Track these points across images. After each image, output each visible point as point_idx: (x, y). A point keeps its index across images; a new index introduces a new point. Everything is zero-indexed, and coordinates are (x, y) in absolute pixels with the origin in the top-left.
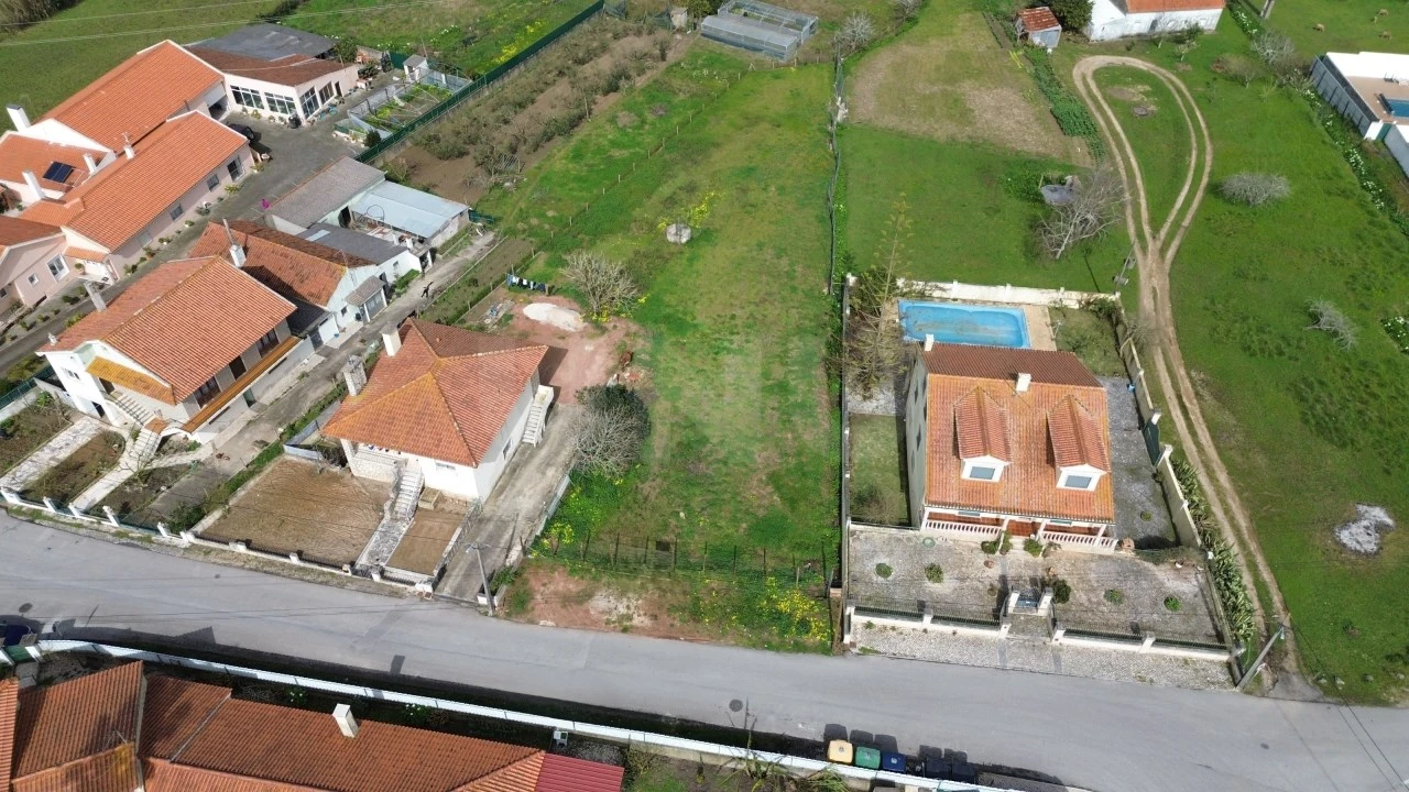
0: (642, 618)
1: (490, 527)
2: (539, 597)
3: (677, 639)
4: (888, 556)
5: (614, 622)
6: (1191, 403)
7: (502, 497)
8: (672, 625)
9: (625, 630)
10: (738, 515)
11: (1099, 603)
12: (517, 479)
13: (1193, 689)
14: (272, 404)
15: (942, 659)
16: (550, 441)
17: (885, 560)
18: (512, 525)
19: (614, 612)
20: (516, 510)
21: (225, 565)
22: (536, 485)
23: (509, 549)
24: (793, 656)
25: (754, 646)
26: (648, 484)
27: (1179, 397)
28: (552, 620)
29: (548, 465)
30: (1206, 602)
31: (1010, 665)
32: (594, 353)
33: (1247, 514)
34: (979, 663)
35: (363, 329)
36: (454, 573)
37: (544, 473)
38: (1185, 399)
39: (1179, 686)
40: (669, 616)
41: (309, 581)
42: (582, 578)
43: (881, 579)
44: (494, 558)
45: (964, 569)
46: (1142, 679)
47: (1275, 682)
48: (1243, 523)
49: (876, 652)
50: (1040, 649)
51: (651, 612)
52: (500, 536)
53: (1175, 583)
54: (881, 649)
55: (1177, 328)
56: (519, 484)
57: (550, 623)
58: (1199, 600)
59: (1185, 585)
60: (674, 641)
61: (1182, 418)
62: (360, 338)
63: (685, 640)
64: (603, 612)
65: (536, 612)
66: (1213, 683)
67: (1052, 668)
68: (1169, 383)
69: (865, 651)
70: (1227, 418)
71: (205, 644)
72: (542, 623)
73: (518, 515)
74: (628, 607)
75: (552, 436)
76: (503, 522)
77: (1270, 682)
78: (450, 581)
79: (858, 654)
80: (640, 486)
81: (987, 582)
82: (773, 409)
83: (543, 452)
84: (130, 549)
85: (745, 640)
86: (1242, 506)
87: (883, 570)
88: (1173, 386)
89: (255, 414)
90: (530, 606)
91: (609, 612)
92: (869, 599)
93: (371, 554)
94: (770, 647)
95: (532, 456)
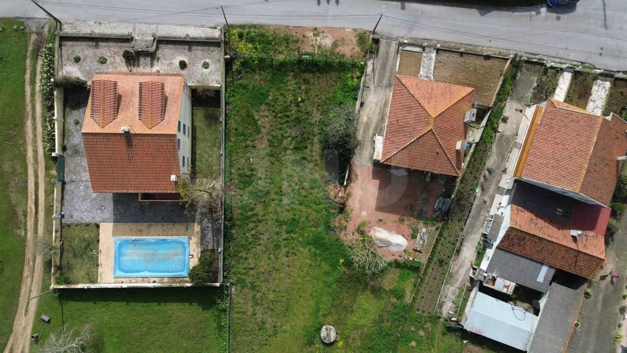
0: (309, 35)
1: (385, 82)
2: (355, 42)
3: (293, 27)
4: (203, 73)
5: (321, 32)
6: (31, 208)
7: (384, 101)
8: (296, 33)
9: (316, 29)
10: (273, 103)
11: (111, 57)
12: (380, 112)
13: (79, 20)
14: (512, 149)
15: (183, 27)
16: (370, 139)
17: (205, 70)
18: (376, 85)
19: (321, 37)
20: (376, 94)
21: (490, 47)
22: (370, 110)
23: (373, 70)
24: (245, 23)
25: (261, 26)
26: (318, 119)
27: (37, 212)
28: (347, 31)
29: (367, 123)
30: (62, 62)
31: (155, 26)
32: (361, 210)
33: (25, 129)
34: (167, 26)
35: (489, 212)
36: (393, 54)
37: (368, 118)
38: (34, 210)
39: (85, 21)
40: (298, 38)
41: (453, 42)
42: (338, 54)
43: (207, 61)
44: (379, 64)
45: (169, 69)
46: (100, 24)
47: (43, 28)
48: (29, 123)
49: (210, 28)
50: (140, 34)
51: (307, 38)
52: (379, 77)
53: (73, 70)
54: (208, 29)
55: (22, 274)
56: (378, 109)
57: (347, 30)
58: (64, 62)
59: (69, 70)
60: (295, 26)
61: (40, 196)
62: (488, 203)
63: (290, 27)
64: (326, 37)
65: (354, 35)
66: (70, 23)
67: (137, 25)
68: (39, 223)
69: (215, 28)
70: (14, 197)
71: (480, 9)
72: (350, 30)
73: (375, 91)
74: (316, 40)
75: (369, 144)
76: (380, 86)
77: (45, 27)
78: (394, 49)
79: (218, 26)
80: (322, 117)
81: (160, 63)
82: (261, 179)
83: (371, 131)
84: (533, 52)
85: (265, 28)
86: (26, 134)
87: (206, 66)
88: (38, 221)
89: (517, 141)
90: (357, 38)
91: (324, 37)
92: (212, 51)
93: (431, 59)
94: (254, 26)
95: (376, 129)
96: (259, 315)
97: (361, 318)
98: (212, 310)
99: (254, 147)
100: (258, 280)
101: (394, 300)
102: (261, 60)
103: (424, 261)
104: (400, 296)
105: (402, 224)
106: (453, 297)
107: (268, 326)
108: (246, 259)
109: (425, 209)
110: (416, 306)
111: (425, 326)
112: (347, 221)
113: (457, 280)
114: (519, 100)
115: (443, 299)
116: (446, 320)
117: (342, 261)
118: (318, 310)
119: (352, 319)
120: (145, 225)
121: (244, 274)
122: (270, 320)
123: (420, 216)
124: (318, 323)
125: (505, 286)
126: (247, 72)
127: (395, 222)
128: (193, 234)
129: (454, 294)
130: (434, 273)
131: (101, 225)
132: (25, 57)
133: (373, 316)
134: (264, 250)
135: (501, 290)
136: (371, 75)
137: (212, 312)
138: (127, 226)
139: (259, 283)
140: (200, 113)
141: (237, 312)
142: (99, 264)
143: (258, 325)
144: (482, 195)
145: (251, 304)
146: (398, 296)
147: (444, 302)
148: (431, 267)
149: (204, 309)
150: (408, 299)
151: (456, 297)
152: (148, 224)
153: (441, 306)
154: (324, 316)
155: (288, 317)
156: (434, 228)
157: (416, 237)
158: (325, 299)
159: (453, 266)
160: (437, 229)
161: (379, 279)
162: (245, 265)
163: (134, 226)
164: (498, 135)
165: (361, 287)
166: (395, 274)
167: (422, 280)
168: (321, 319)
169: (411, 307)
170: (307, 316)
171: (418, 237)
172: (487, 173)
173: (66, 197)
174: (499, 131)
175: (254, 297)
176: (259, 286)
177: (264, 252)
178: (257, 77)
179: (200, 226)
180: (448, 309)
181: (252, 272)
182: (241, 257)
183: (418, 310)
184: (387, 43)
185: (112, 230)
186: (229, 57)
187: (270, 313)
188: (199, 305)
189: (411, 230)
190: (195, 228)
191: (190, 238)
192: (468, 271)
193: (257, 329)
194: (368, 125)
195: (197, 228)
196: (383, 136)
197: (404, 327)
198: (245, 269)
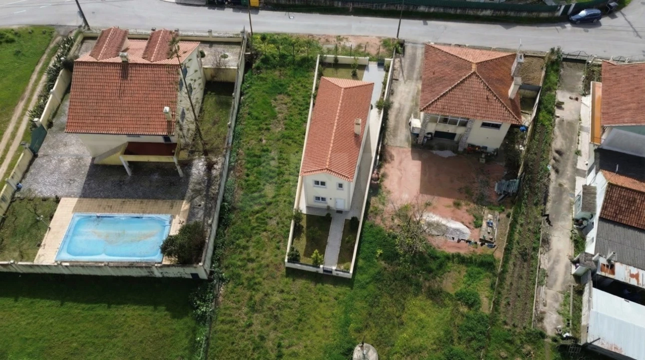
0: (332, 40)
1: (415, 76)
2: (379, 45)
5: (344, 39)
8: (320, 39)
9: (339, 36)
10: (293, 93)
14: (579, 132)
17: (223, 59)
19: (345, 42)
20: (406, 85)
22: (402, 98)
23: (401, 66)
28: (371, 38)
32: (401, 193)
37: (400, 104)
42: (363, 52)
43: (227, 54)
44: (406, 63)
47: (71, 32)
51: (330, 42)
52: (408, 72)
56: (411, 97)
60: (318, 34)
63: (313, 34)
64: (351, 41)
65: (378, 41)
72: (374, 37)
73: (405, 83)
74: (339, 43)
76: (410, 79)
77: (74, 32)
83: (405, 115)
89: (582, 125)
90: (382, 43)
91: (348, 41)
92: (233, 48)
95: (410, 113)
96: (257, 327)
97: (416, 335)
98: (186, 319)
99: (268, 129)
100: (259, 276)
101: (464, 309)
102: (283, 56)
103: (499, 255)
104: (472, 303)
105: (459, 209)
106: (557, 305)
107: (269, 344)
108: (245, 248)
109: (487, 192)
110: (502, 317)
111: (524, 350)
112: (383, 204)
113: (555, 281)
114: (571, 90)
115: (541, 308)
116: (555, 340)
117: (380, 252)
118: (347, 323)
119: (402, 336)
120: (119, 201)
121: (240, 267)
122: (272, 335)
123: (481, 201)
124: (348, 342)
125: (632, 276)
126: (267, 68)
127: (449, 206)
128: (178, 213)
129: (557, 301)
130: (517, 269)
131: (62, 201)
132: (43, 53)
133: (434, 332)
134: (271, 237)
135: (627, 281)
136: (399, 69)
137: (186, 323)
138: (95, 202)
139: (261, 279)
140: (212, 100)
141: (222, 322)
142: (42, 244)
143: (254, 342)
144: (557, 177)
145: (245, 309)
146: (470, 302)
147: (543, 313)
148: (511, 262)
149: (174, 317)
150: (486, 307)
151: (561, 305)
152: (124, 200)
153: (541, 320)
154: (359, 331)
155: (302, 331)
156: (504, 216)
157: (481, 226)
158: (358, 305)
159: (544, 261)
160: (508, 216)
161: (438, 279)
162: (244, 256)
163: (104, 202)
164: (557, 120)
165: (412, 289)
166: (459, 272)
167: (502, 280)
168: (354, 335)
169: (492, 320)
170: (331, 331)
171: (484, 224)
172: (557, 155)
173: (32, 170)
174: (557, 115)
175: (251, 299)
176: (260, 283)
177: (271, 240)
178: (277, 73)
179: (189, 204)
180: (552, 323)
181: (250, 265)
182: (238, 245)
183: (505, 323)
184: (413, 47)
185: (74, 206)
186: (249, 53)
187: (273, 324)
188: (167, 310)
189: (472, 217)
190: (183, 206)
191: (173, 217)
192: (567, 268)
193: (251, 348)
194: (400, 111)
195: (185, 206)
196: (420, 119)
197: (488, 351)
198: (241, 260)
